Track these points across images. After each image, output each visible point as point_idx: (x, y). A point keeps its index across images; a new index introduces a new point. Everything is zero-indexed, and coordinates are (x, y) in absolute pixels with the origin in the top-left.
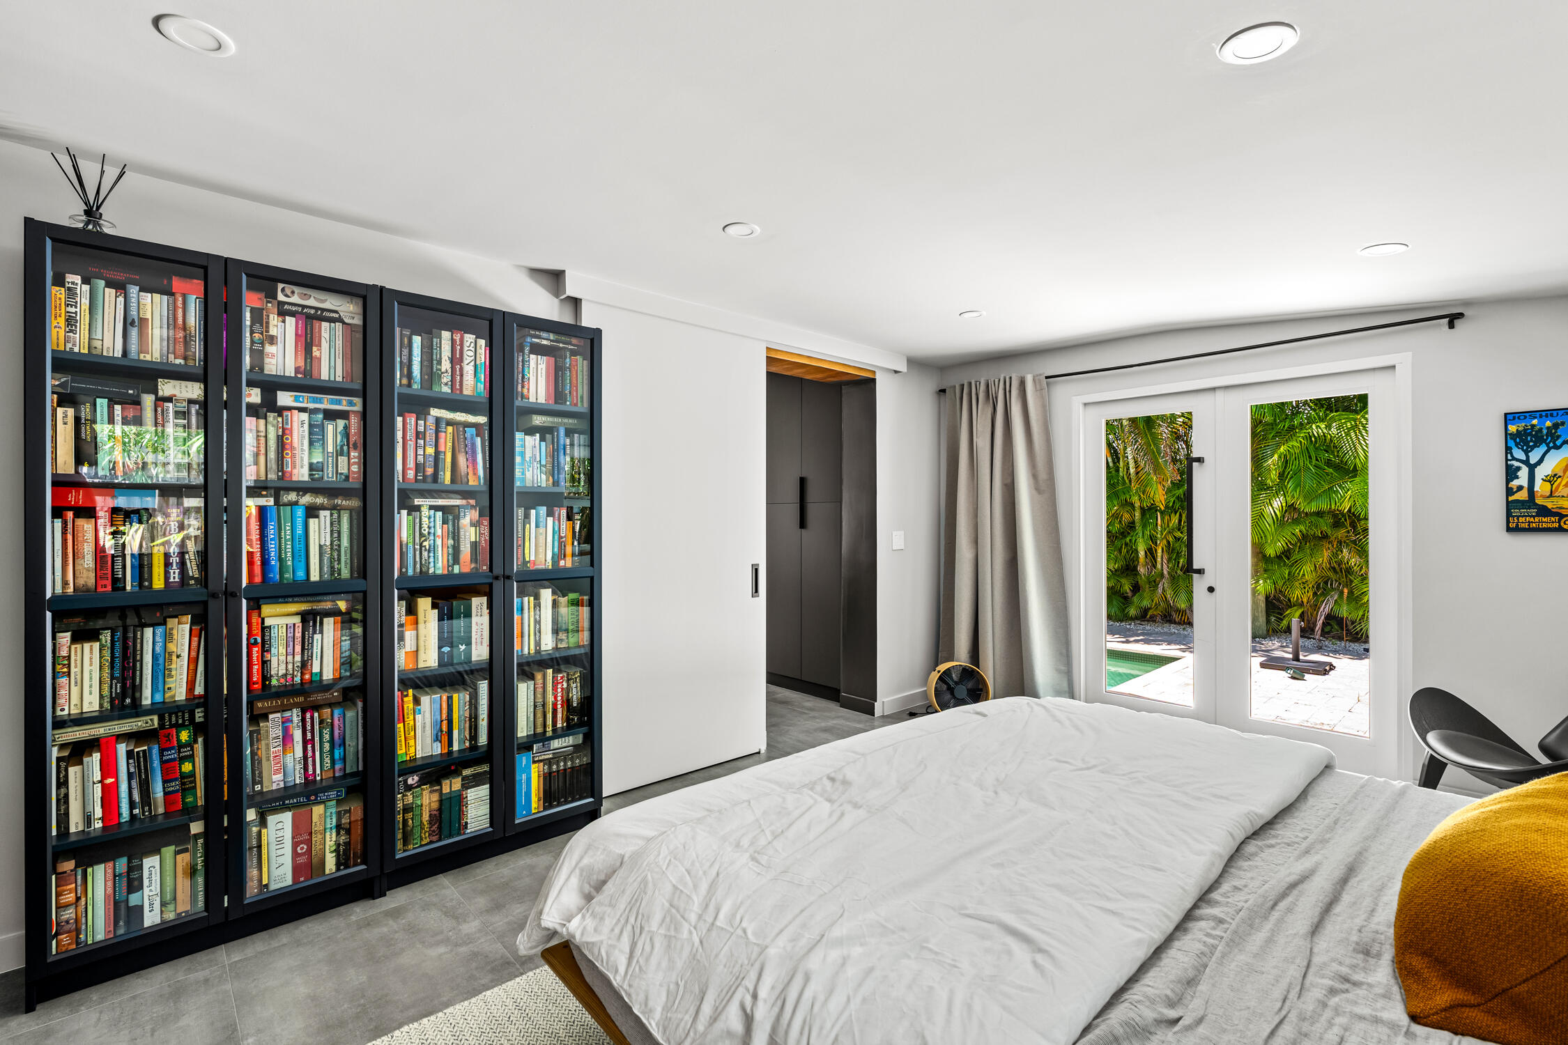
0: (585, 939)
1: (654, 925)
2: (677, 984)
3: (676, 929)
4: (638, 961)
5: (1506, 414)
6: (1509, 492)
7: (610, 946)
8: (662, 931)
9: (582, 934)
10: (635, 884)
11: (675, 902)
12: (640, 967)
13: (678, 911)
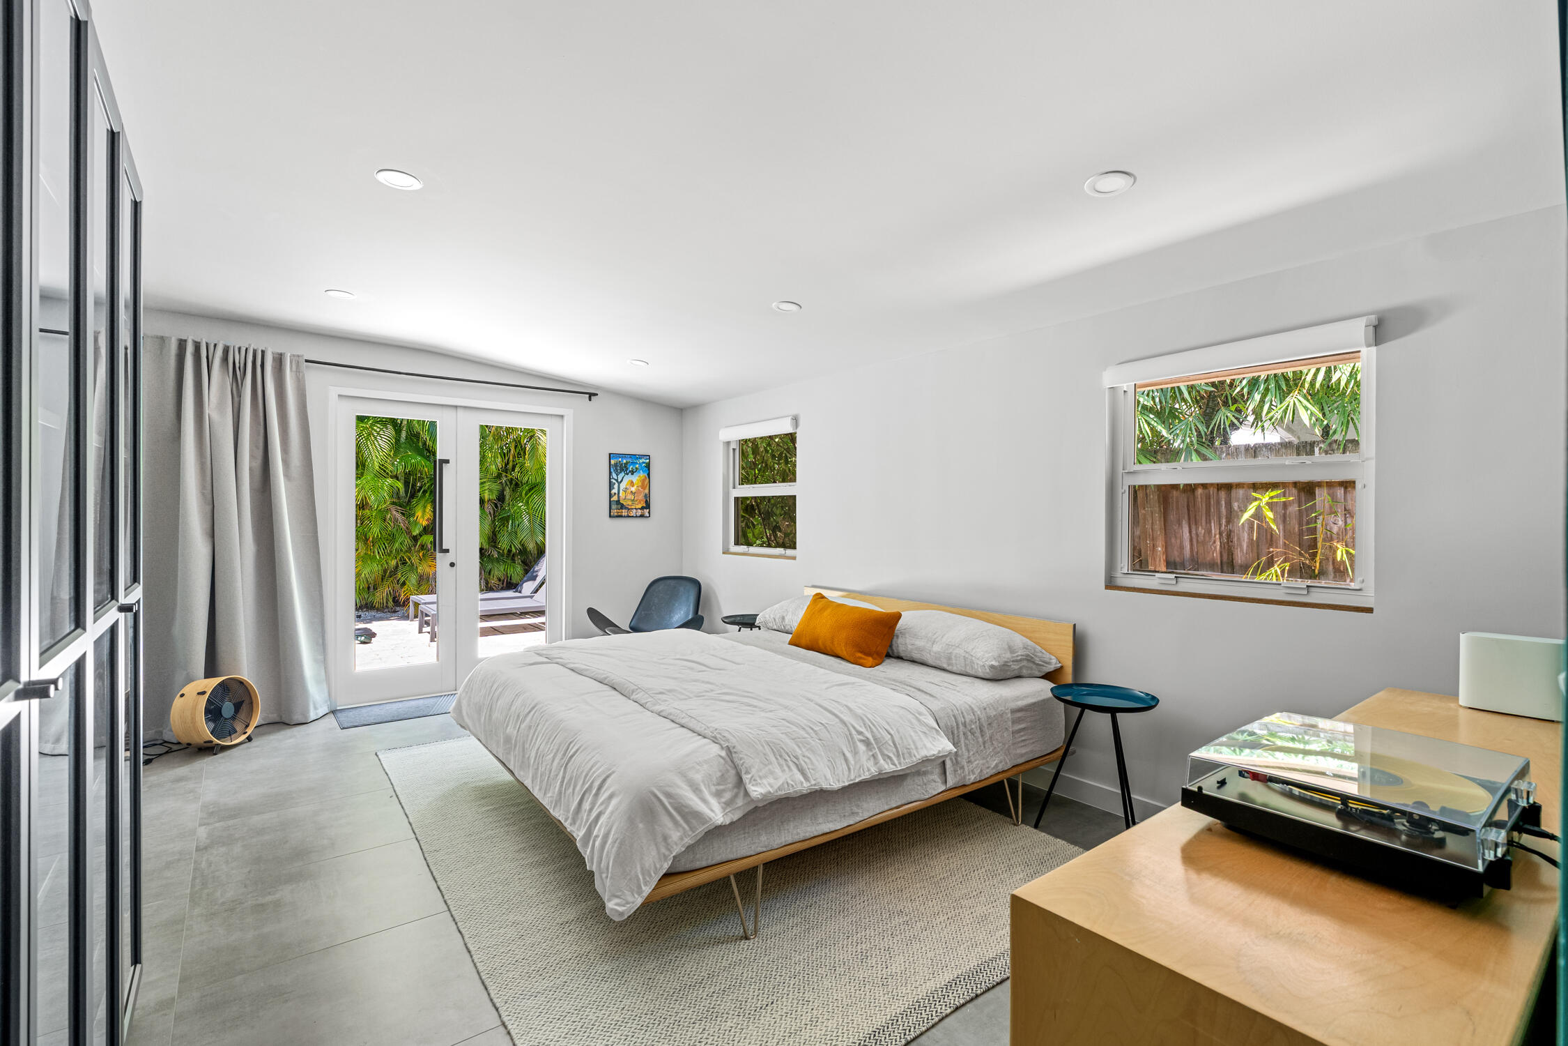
0: (776, 787)
1: (799, 752)
2: (829, 760)
3: (808, 744)
4: (809, 769)
5: (610, 454)
6: (611, 496)
7: (791, 776)
8: (804, 750)
9: (772, 787)
10: (766, 747)
11: (793, 737)
12: (812, 769)
13: (799, 738)
